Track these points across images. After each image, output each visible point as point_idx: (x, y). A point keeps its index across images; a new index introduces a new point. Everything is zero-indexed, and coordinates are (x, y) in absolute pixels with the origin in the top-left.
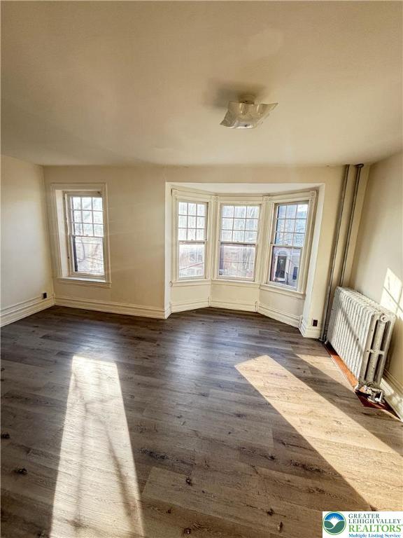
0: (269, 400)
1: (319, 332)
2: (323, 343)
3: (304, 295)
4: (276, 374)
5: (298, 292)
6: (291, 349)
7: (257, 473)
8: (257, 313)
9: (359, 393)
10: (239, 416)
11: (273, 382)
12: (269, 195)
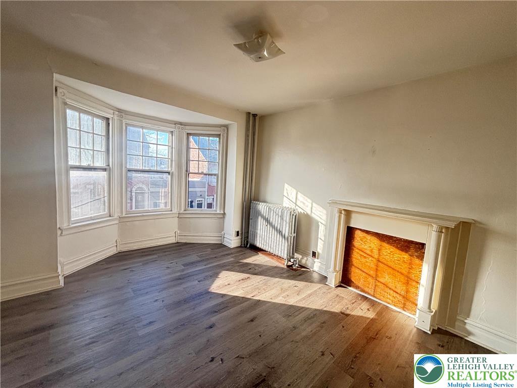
0: (256, 298)
1: (240, 241)
2: (246, 247)
3: (224, 214)
4: (242, 280)
5: (218, 212)
6: (232, 259)
7: (297, 342)
8: (178, 243)
9: (288, 266)
10: (252, 321)
11: (246, 285)
12: (181, 124)
